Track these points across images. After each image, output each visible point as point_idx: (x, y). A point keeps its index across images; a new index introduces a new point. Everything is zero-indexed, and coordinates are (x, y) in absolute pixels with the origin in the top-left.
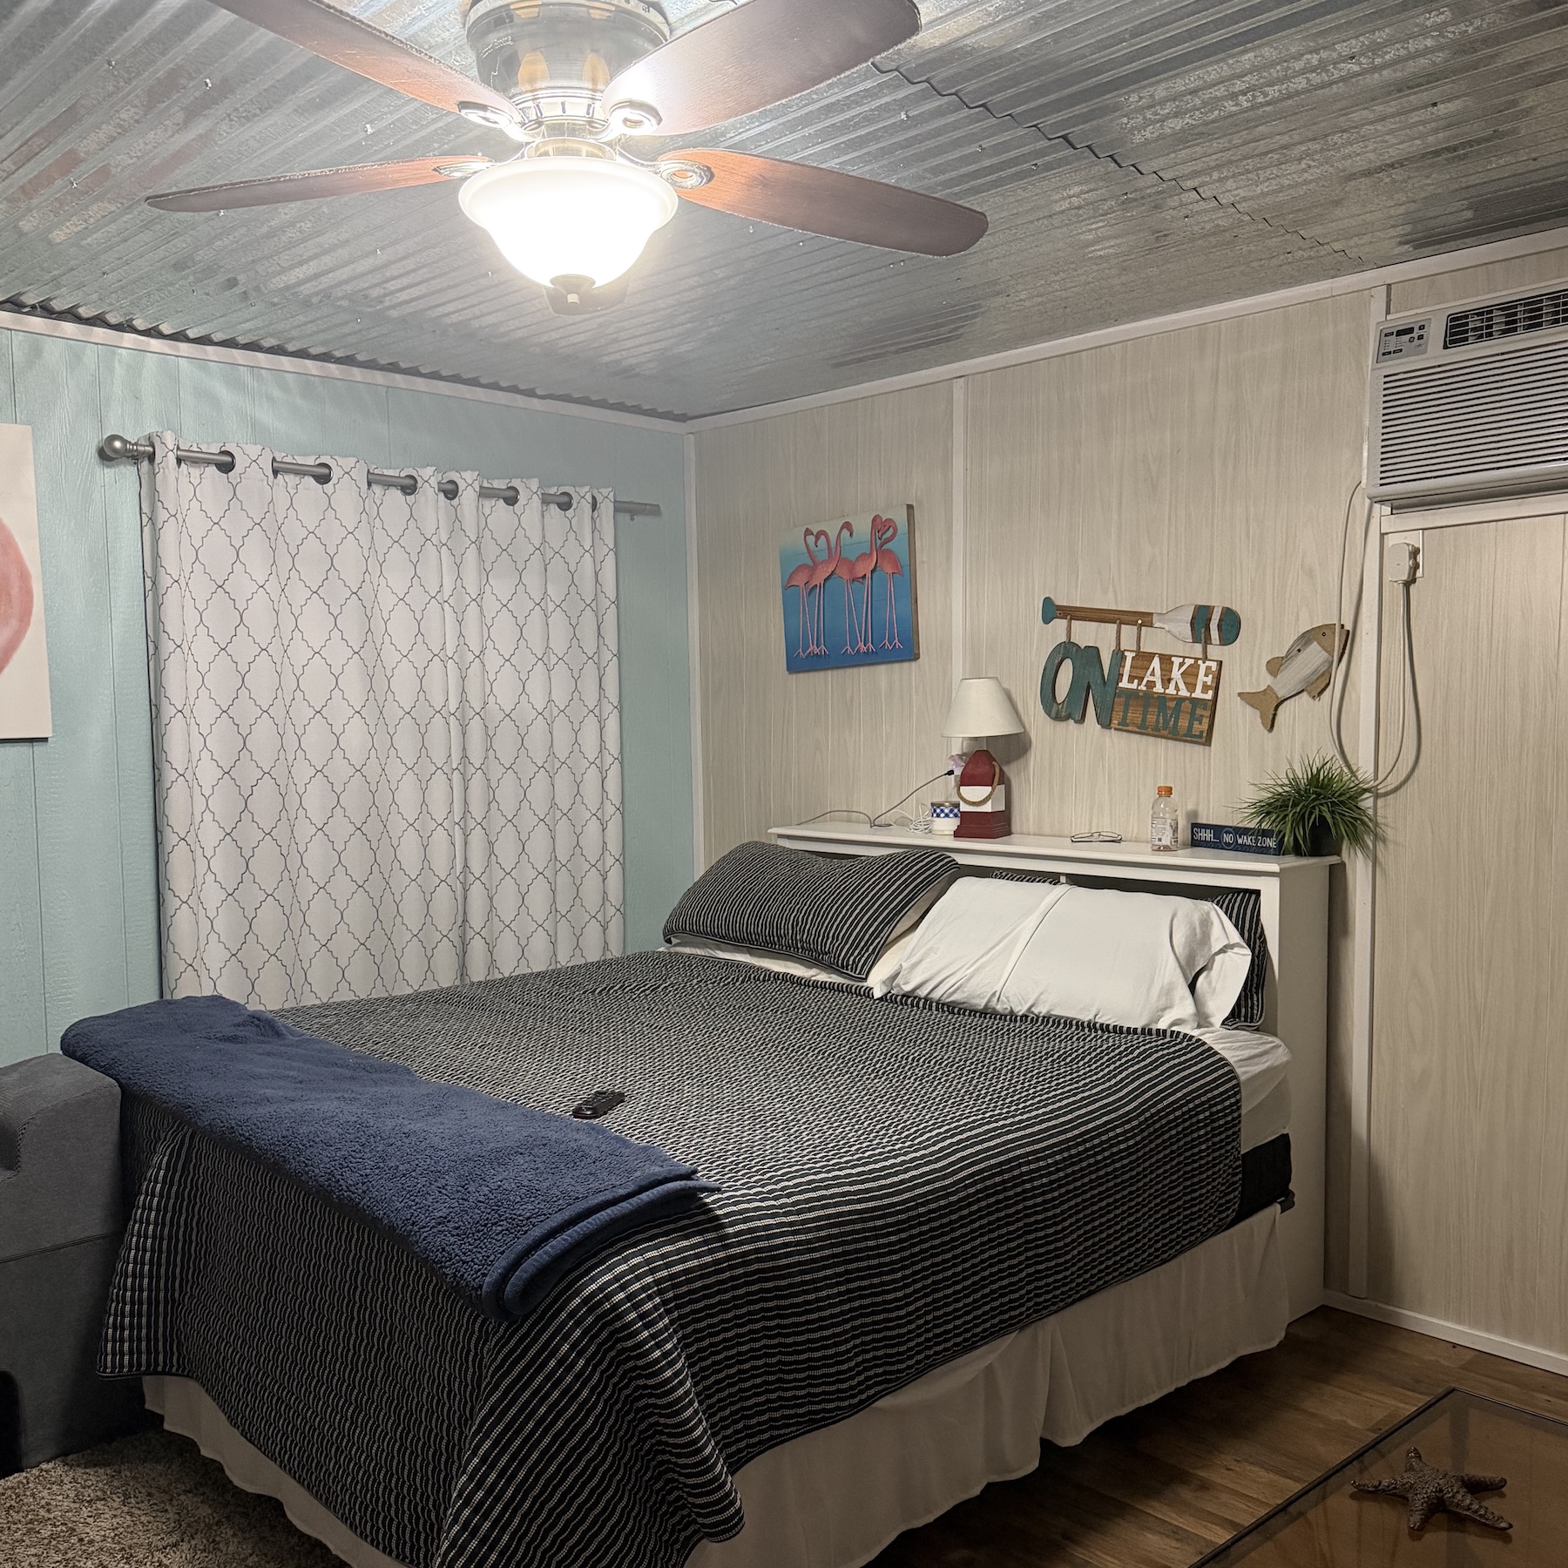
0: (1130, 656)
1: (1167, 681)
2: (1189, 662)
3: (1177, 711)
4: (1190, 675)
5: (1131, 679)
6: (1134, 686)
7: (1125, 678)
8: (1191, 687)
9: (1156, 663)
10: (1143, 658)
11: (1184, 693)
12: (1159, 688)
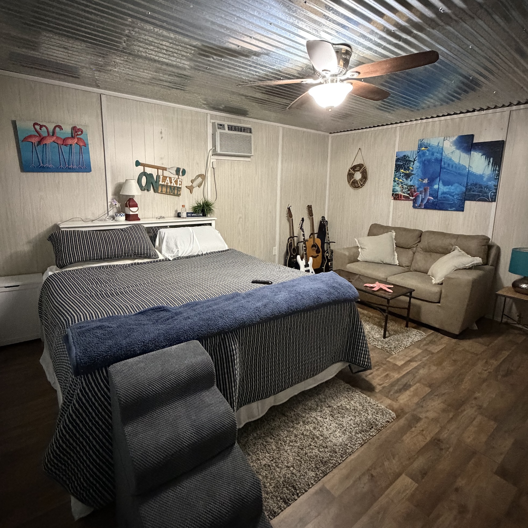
0: (161, 177)
1: (171, 182)
2: (175, 179)
3: (174, 189)
4: (176, 182)
5: (162, 182)
6: (163, 183)
7: (161, 181)
8: (177, 184)
9: (168, 179)
10: (165, 178)
11: (175, 185)
12: (169, 184)
